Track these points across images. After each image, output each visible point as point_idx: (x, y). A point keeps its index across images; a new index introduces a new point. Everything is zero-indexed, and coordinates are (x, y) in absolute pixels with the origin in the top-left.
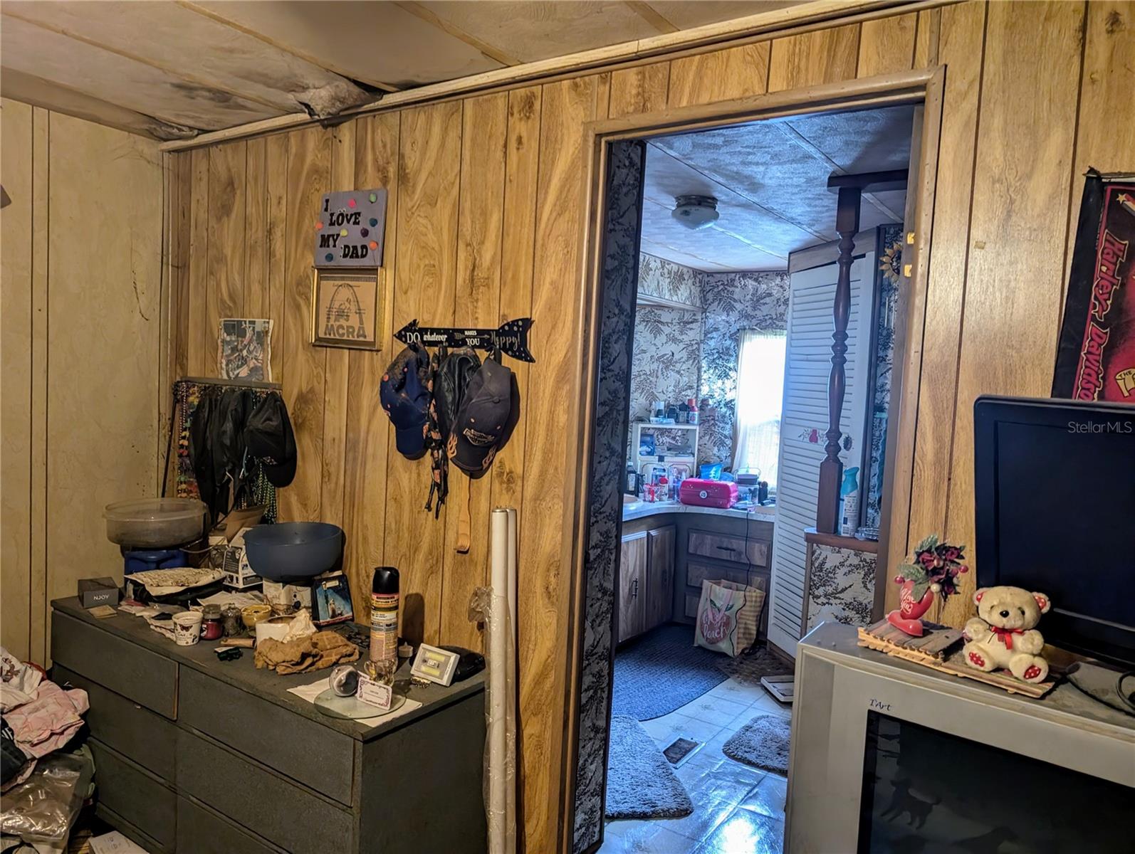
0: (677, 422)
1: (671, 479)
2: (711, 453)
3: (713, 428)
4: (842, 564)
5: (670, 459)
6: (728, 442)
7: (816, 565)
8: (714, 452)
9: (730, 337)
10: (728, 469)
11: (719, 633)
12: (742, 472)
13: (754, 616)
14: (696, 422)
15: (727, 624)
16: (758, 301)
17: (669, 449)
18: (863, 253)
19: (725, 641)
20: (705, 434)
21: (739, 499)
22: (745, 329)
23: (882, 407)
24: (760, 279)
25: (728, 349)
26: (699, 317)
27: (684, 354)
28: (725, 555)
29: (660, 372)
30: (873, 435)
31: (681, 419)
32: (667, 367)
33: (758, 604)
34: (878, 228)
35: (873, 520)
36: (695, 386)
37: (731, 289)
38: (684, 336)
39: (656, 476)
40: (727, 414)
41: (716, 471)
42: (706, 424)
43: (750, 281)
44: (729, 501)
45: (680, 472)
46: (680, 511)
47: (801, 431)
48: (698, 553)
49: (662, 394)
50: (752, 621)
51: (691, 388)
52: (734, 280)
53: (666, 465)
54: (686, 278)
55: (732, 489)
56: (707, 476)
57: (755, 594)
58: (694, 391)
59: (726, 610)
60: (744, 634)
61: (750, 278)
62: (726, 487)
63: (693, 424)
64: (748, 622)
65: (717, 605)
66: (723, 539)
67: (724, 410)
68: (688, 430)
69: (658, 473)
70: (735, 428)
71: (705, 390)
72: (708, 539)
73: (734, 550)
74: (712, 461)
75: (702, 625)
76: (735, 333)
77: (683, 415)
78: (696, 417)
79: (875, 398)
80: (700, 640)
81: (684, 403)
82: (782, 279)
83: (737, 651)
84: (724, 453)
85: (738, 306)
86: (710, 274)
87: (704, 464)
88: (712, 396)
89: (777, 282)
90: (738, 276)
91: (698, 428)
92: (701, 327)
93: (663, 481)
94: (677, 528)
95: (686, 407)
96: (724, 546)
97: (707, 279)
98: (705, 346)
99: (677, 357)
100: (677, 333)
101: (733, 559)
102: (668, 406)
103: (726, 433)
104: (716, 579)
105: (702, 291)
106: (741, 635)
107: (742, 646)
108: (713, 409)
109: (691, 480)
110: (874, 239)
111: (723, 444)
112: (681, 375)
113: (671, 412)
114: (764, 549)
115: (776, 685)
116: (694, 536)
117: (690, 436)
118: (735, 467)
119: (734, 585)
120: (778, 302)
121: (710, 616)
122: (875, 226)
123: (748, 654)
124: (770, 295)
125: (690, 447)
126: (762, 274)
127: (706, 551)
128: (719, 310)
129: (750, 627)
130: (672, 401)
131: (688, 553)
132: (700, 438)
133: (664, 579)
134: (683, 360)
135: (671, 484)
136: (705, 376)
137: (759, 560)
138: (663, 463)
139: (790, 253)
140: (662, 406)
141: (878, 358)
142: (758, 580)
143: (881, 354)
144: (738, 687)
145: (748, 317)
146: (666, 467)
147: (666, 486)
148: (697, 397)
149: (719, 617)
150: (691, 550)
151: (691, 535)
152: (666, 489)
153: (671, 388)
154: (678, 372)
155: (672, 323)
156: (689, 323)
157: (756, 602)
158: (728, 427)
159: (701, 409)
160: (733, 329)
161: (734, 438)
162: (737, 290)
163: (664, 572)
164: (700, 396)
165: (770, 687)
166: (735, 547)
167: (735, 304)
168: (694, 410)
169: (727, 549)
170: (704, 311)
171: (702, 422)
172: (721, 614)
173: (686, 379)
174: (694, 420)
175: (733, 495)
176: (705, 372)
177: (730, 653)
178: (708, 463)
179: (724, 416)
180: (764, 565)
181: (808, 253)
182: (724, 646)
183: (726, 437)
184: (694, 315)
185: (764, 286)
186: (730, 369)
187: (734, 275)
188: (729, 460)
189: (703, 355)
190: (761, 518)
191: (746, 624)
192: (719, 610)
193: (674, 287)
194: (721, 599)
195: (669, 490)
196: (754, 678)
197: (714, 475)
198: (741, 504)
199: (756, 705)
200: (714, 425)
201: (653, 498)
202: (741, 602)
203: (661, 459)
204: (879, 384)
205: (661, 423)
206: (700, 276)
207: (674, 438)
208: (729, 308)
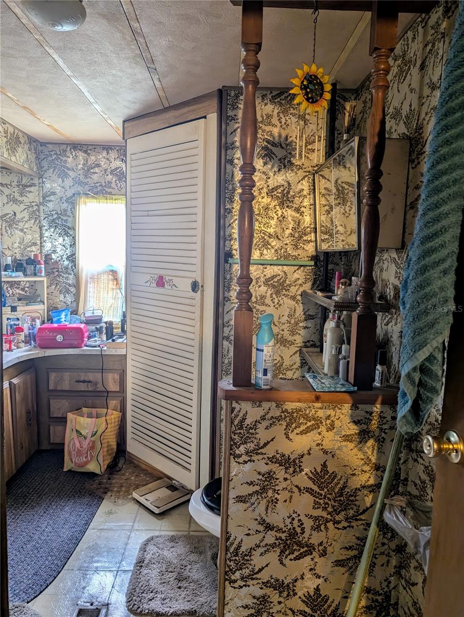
0: (26, 275)
1: (26, 327)
2: (58, 300)
3: (58, 279)
4: (263, 418)
5: (22, 308)
6: (73, 289)
7: (236, 422)
8: (61, 299)
9: (67, 201)
10: (75, 312)
11: (86, 457)
12: (88, 314)
13: (113, 435)
14: (43, 274)
15: (92, 448)
16: (88, 170)
17: (19, 300)
18: (204, 115)
19: (92, 462)
20: (51, 284)
21: (89, 337)
22: (79, 194)
23: (231, 253)
24: (89, 151)
25: (65, 211)
26: (36, 181)
27: (26, 215)
28: (82, 387)
29: (4, 230)
30: (225, 278)
31: (29, 273)
32: (10, 226)
33: (117, 424)
34: (220, 92)
35: (228, 350)
36: (39, 242)
37: (64, 159)
38: (24, 198)
39: (11, 326)
40: (70, 266)
41: (66, 315)
42: (52, 276)
43: (80, 152)
44: (83, 341)
45: (33, 320)
46: (40, 356)
47: (148, 277)
48: (59, 388)
49: (7, 250)
50: (113, 438)
51: (35, 244)
52: (66, 151)
53: (18, 314)
54: (22, 142)
55: (84, 330)
56: (59, 321)
57: (114, 416)
58: (38, 247)
59: (91, 437)
60: (107, 451)
61: (81, 150)
62: (80, 329)
63: (41, 276)
64: (110, 440)
65: (83, 434)
66: (80, 374)
67: (66, 263)
68: (35, 281)
69: (12, 323)
70: (77, 277)
71: (48, 246)
72: (67, 375)
73: (89, 382)
74: (59, 306)
75: (70, 453)
76: (71, 197)
77: (30, 269)
78: (43, 269)
79: (224, 246)
80: (68, 466)
81: (30, 258)
82: (108, 153)
83: (104, 468)
84: (69, 299)
85: (71, 173)
86: (43, 144)
87: (53, 309)
88: (55, 252)
89: (104, 155)
90: (69, 148)
91: (45, 279)
92: (39, 190)
93: (20, 330)
94: (36, 370)
95: (33, 262)
96: (82, 379)
97: (40, 148)
98: (44, 208)
99: (19, 216)
100: (17, 195)
101: (90, 389)
102: (15, 261)
103: (70, 282)
104: (77, 409)
105: (37, 158)
106: (105, 453)
107: (107, 462)
108: (56, 262)
109: (44, 326)
110: (215, 103)
111: (68, 291)
112: (25, 233)
113: (18, 266)
114: (117, 377)
115: (147, 496)
116: (53, 376)
117: (38, 287)
118: (81, 310)
119: (94, 410)
120: (105, 172)
121: (77, 445)
122: (216, 89)
123: (113, 468)
124: (98, 166)
125: (39, 296)
126: (90, 147)
127: (66, 386)
128: (54, 177)
129: (111, 443)
130: (18, 257)
131: (49, 390)
132: (47, 287)
133: (29, 419)
134: (25, 219)
135: (26, 331)
136: (47, 234)
137: (113, 387)
138: (16, 313)
139: (124, 122)
140: (9, 260)
141: (226, 210)
142: (113, 403)
143: (228, 206)
144: (114, 508)
145: (81, 183)
146: (20, 316)
147: (23, 334)
148: (41, 253)
149: (86, 444)
150: (51, 387)
151: (50, 375)
152: (22, 336)
153: (16, 245)
154: (22, 230)
155: (11, 185)
156: (27, 186)
157: (115, 422)
158: (71, 277)
159: (46, 263)
160: (69, 194)
161: (77, 286)
162: (70, 160)
163: (28, 413)
164: (43, 251)
165: (142, 500)
166: (91, 379)
167: (69, 172)
168: (40, 264)
169: (84, 382)
170: (41, 177)
171: (48, 274)
172: (87, 441)
173: (30, 237)
174: (41, 273)
175: (86, 335)
176: (46, 230)
177: (98, 471)
178: (56, 308)
179: (67, 268)
180: (118, 390)
181: (142, 120)
182: (92, 467)
183: (70, 285)
184: (32, 179)
185: (93, 158)
186: (69, 228)
187: (65, 146)
188: (75, 304)
189: (42, 216)
190: (113, 352)
191: (108, 442)
192: (85, 438)
193: (11, 147)
194: (86, 428)
195: (25, 336)
196: (125, 493)
197: (65, 319)
198: (91, 342)
199: (136, 526)
200: (59, 276)
201: (10, 347)
202: (103, 426)
203: (14, 309)
204: (227, 234)
205: (11, 277)
206: (35, 144)
207: (23, 289)
208: (63, 175)
